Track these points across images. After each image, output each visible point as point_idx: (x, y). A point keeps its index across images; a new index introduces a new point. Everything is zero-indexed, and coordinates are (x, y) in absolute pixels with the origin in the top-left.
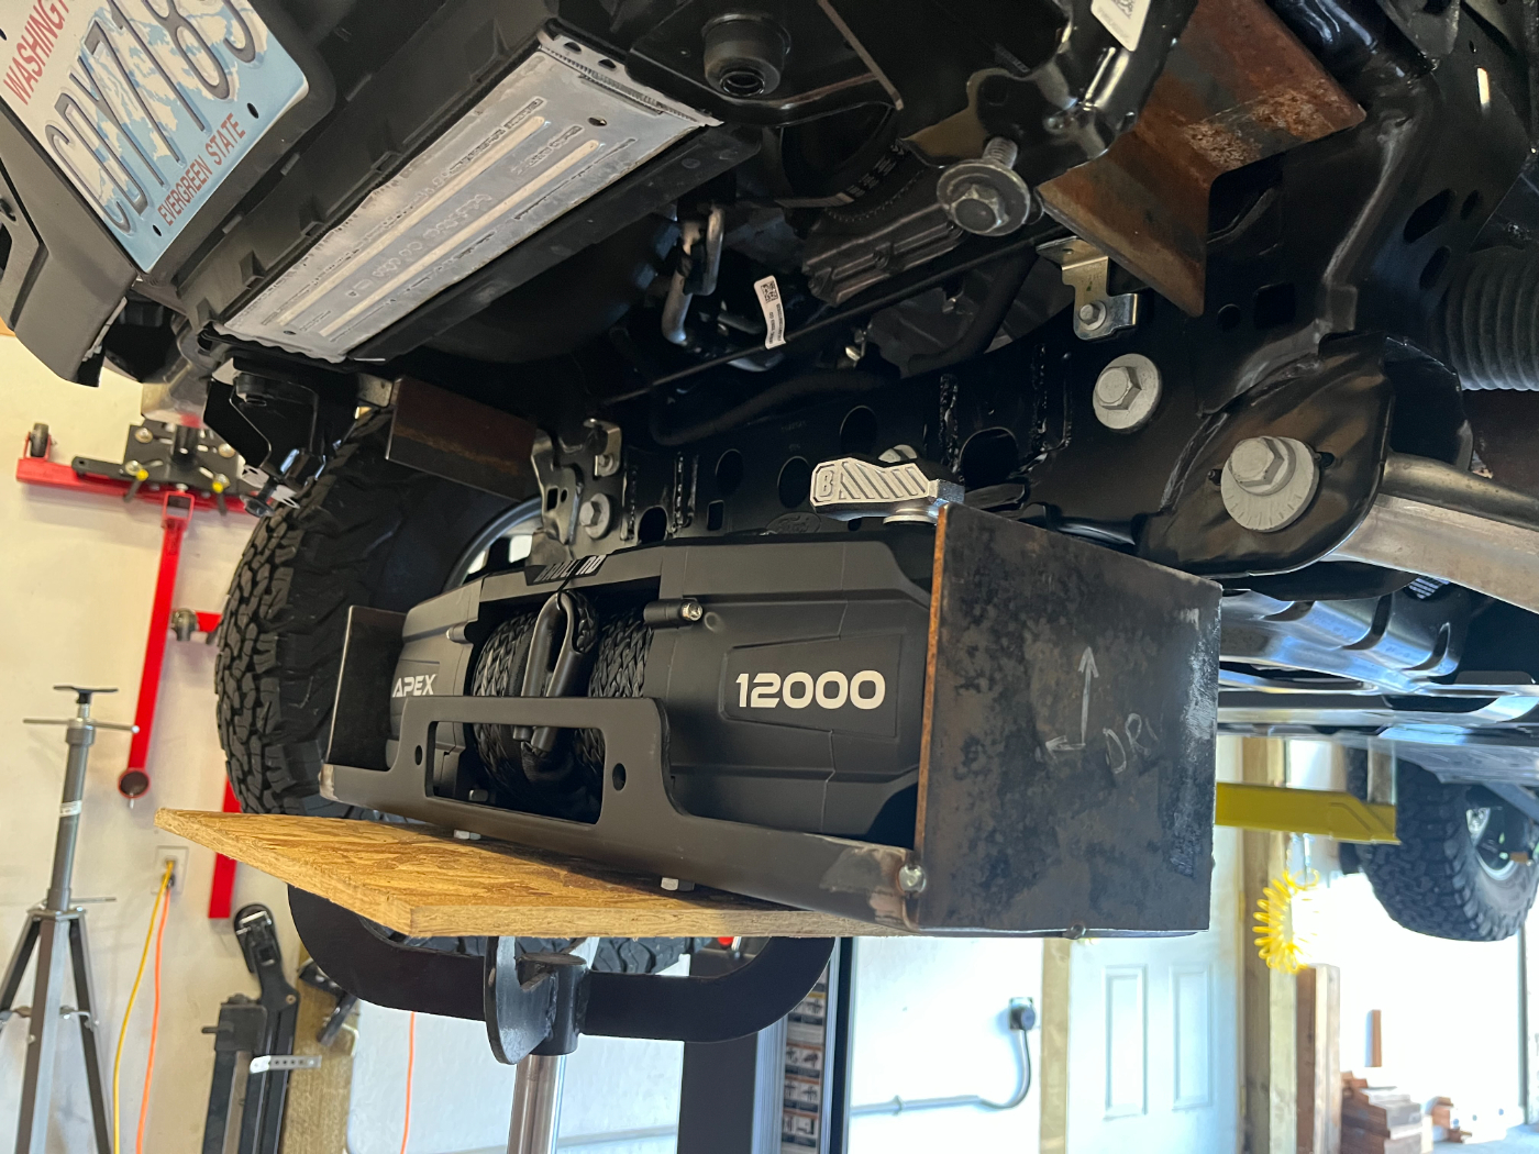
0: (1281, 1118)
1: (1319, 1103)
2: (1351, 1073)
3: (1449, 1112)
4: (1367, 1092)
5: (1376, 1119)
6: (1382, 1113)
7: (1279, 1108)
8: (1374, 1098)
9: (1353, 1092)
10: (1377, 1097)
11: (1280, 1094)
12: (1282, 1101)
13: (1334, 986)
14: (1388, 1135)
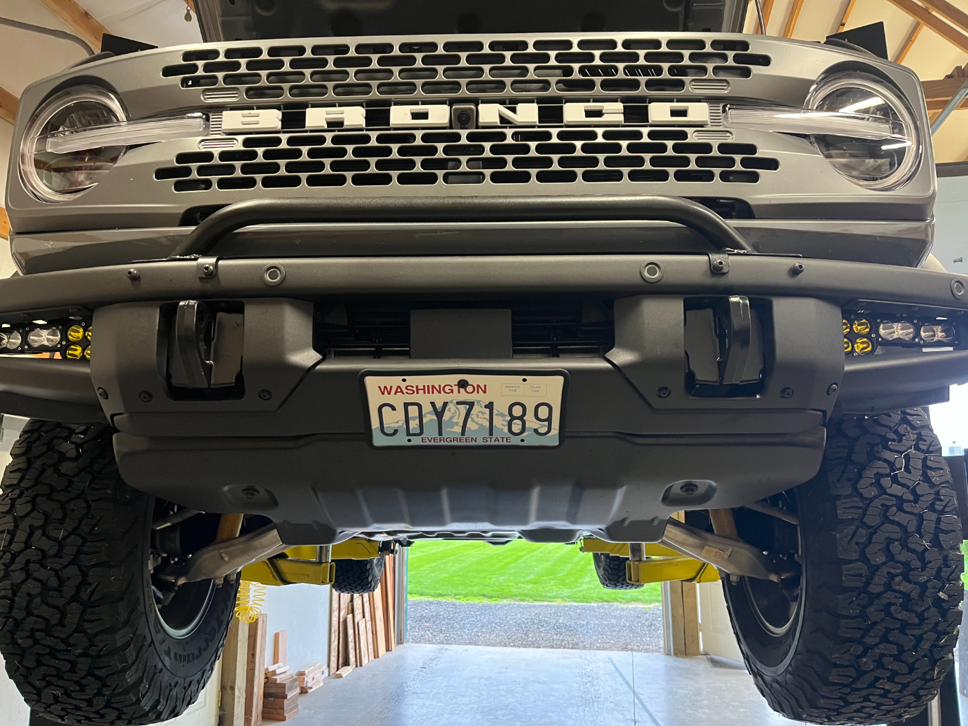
0: (239, 702)
1: (256, 689)
2: (267, 669)
3: (304, 679)
4: (275, 677)
5: (280, 690)
6: (283, 686)
7: (239, 697)
8: (279, 679)
9: (269, 679)
10: (280, 678)
11: (239, 690)
12: (240, 693)
13: (264, 624)
14: (285, 697)
